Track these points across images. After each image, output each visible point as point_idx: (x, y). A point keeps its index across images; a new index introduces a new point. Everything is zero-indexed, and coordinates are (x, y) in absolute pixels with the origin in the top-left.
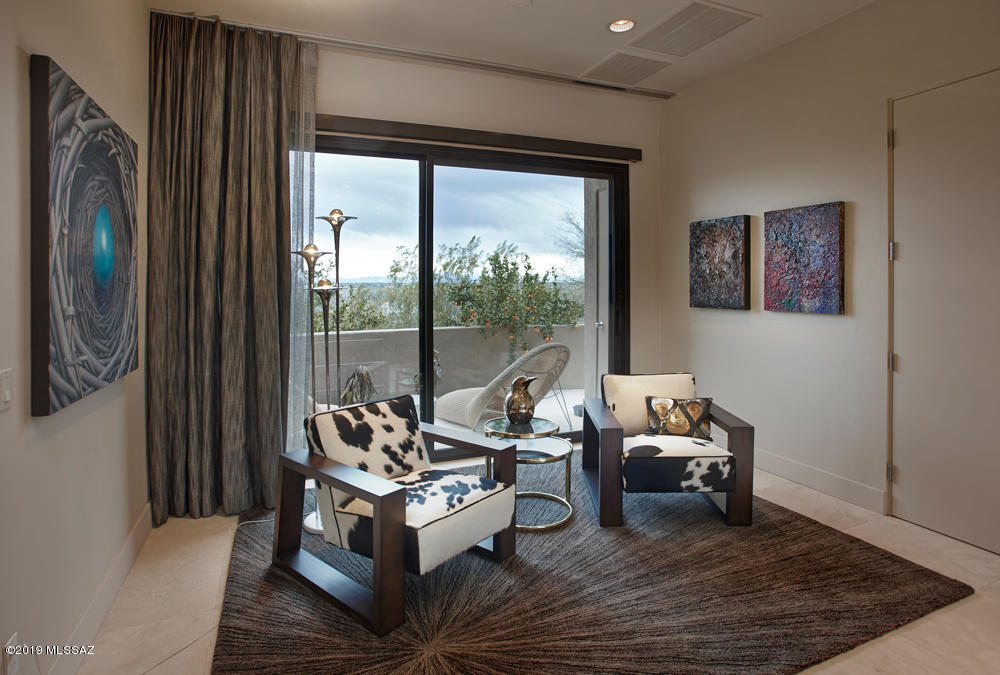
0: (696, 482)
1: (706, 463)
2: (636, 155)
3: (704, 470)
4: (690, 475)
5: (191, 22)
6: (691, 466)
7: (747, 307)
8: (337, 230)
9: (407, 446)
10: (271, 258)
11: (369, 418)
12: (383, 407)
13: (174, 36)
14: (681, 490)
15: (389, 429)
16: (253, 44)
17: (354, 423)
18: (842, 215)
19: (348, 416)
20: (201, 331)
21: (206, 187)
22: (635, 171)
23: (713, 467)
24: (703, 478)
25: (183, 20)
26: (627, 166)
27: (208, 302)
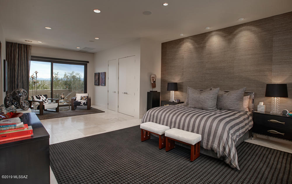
0: (82, 104)
1: (83, 102)
2: (88, 62)
3: (83, 103)
4: (81, 104)
5: (13, 43)
6: (81, 102)
7: (99, 85)
8: (36, 74)
9: (45, 100)
10: (26, 77)
11: (40, 96)
12: (42, 95)
13: (10, 45)
14: (80, 105)
15: (43, 98)
16: (23, 46)
17: (38, 97)
18: (105, 74)
19: (38, 96)
20: (15, 86)
21: (16, 67)
22: (88, 64)
23: (84, 103)
24: (83, 104)
25: (11, 43)
26: (87, 64)
27: (16, 83)
